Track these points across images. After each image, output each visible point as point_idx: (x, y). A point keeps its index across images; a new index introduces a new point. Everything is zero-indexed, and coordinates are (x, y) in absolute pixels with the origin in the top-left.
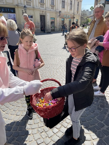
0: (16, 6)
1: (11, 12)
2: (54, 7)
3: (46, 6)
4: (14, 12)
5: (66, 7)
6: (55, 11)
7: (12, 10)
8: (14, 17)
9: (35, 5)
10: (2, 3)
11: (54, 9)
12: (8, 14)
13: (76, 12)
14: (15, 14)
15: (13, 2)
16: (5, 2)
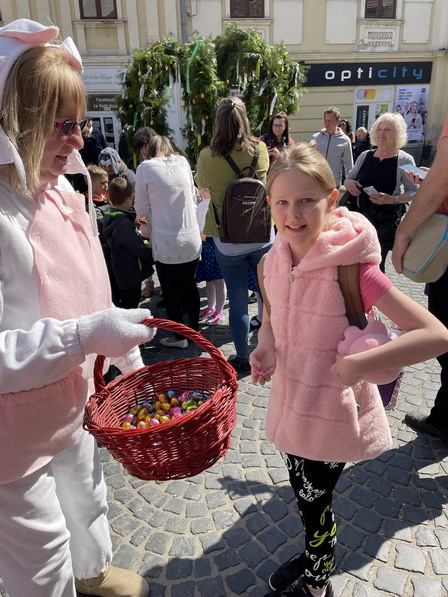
0: (441, 55)
1: (413, 81)
4: (427, 79)
7: (418, 72)
8: (421, 99)
10: (386, 49)
12: (400, 87)
14: (426, 86)
15: (430, 35)
16: (395, 41)
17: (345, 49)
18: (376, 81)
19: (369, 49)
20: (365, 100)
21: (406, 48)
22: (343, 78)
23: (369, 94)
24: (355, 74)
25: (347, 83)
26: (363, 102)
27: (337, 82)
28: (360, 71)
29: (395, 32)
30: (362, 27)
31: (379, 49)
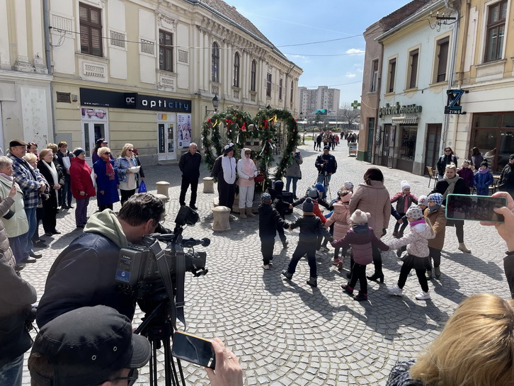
0: (195, 97)
1: (184, 111)
2: (255, 95)
3: (242, 95)
4: (189, 111)
5: (272, 94)
6: (257, 105)
7: (186, 106)
9: (225, 93)
10: (170, 90)
11: (254, 101)
12: (178, 114)
13: (289, 106)
14: (190, 115)
15: (189, 86)
16: (175, 87)
17: (151, 87)
18: (168, 109)
19: (162, 89)
20: (162, 121)
21: (179, 91)
22: (152, 105)
23: (164, 118)
24: (157, 104)
25: (154, 109)
26: (161, 122)
27: (148, 108)
28: (160, 102)
29: (174, 80)
30: (159, 74)
31: (168, 90)
